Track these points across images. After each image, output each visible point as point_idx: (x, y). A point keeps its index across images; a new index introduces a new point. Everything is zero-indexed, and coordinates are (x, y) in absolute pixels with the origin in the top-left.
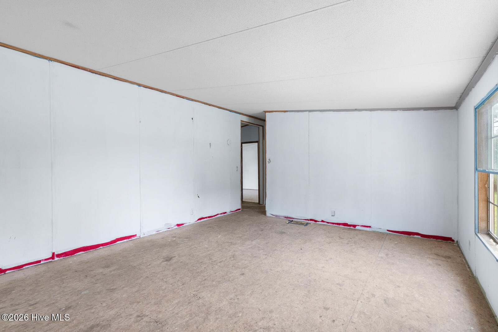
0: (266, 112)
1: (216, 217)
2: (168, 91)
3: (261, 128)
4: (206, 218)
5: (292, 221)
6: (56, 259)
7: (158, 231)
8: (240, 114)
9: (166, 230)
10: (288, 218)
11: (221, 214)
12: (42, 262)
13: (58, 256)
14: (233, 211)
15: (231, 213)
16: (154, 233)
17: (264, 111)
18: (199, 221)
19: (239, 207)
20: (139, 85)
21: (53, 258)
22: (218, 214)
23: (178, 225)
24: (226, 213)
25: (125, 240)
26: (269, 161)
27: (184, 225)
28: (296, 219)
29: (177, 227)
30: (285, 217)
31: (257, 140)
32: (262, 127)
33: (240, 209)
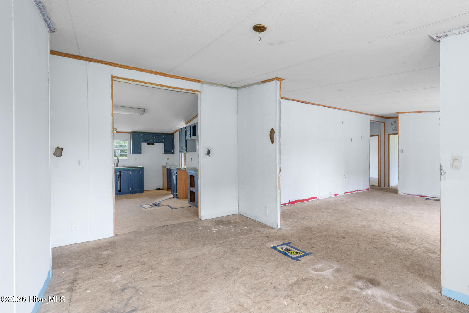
0: (398, 113)
1: (354, 192)
2: (332, 106)
3: (382, 124)
4: (349, 192)
5: (428, 199)
6: (290, 204)
7: (326, 197)
8: (369, 115)
9: (329, 197)
10: (422, 196)
11: (357, 191)
12: (286, 205)
13: (291, 202)
14: (364, 189)
15: (363, 191)
16: (325, 198)
17: (397, 113)
18: (345, 194)
19: (368, 187)
20: (319, 105)
21: (289, 203)
22: (356, 191)
23: (335, 195)
24: (360, 190)
25: (313, 200)
26: (402, 151)
27: (338, 195)
28: (431, 197)
29: (334, 196)
30: (419, 196)
31: (378, 133)
32: (384, 123)
33: (369, 189)
